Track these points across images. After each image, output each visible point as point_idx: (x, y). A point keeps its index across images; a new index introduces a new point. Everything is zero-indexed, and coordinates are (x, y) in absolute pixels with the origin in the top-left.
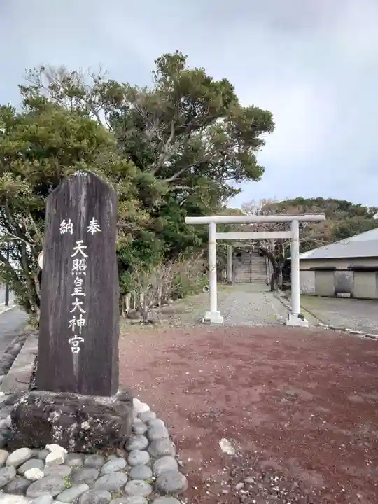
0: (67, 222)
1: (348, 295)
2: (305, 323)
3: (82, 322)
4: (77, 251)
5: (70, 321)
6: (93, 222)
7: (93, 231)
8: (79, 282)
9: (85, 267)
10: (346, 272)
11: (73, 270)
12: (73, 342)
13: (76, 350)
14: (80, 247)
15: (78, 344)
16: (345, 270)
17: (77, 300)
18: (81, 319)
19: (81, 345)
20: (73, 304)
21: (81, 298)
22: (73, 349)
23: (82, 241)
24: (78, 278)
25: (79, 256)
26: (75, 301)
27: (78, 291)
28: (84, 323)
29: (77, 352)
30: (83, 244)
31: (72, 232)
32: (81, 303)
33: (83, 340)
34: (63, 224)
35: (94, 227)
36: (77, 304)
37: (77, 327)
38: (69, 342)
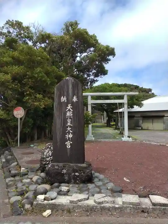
0: (64, 97)
1: (140, 128)
2: (130, 140)
3: (71, 136)
4: (68, 109)
5: (66, 136)
6: (75, 97)
7: (75, 101)
8: (69, 121)
9: (72, 115)
10: (139, 118)
11: (67, 116)
12: (68, 144)
13: (69, 146)
14: (69, 107)
15: (69, 144)
16: (139, 117)
17: (69, 127)
18: (70, 135)
19: (71, 145)
20: (67, 129)
21: (70, 127)
22: (67, 146)
23: (70, 105)
24: (69, 119)
25: (69, 110)
26: (68, 128)
27: (69, 124)
28: (72, 136)
29: (69, 147)
30: (71, 106)
31: (66, 101)
32: (70, 128)
33: (71, 143)
34: (62, 98)
35: (75, 99)
36: (69, 129)
37: (69, 138)
38: (66, 143)
